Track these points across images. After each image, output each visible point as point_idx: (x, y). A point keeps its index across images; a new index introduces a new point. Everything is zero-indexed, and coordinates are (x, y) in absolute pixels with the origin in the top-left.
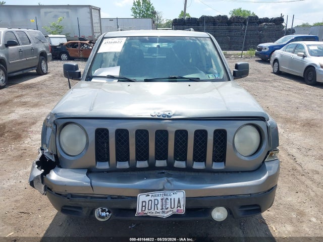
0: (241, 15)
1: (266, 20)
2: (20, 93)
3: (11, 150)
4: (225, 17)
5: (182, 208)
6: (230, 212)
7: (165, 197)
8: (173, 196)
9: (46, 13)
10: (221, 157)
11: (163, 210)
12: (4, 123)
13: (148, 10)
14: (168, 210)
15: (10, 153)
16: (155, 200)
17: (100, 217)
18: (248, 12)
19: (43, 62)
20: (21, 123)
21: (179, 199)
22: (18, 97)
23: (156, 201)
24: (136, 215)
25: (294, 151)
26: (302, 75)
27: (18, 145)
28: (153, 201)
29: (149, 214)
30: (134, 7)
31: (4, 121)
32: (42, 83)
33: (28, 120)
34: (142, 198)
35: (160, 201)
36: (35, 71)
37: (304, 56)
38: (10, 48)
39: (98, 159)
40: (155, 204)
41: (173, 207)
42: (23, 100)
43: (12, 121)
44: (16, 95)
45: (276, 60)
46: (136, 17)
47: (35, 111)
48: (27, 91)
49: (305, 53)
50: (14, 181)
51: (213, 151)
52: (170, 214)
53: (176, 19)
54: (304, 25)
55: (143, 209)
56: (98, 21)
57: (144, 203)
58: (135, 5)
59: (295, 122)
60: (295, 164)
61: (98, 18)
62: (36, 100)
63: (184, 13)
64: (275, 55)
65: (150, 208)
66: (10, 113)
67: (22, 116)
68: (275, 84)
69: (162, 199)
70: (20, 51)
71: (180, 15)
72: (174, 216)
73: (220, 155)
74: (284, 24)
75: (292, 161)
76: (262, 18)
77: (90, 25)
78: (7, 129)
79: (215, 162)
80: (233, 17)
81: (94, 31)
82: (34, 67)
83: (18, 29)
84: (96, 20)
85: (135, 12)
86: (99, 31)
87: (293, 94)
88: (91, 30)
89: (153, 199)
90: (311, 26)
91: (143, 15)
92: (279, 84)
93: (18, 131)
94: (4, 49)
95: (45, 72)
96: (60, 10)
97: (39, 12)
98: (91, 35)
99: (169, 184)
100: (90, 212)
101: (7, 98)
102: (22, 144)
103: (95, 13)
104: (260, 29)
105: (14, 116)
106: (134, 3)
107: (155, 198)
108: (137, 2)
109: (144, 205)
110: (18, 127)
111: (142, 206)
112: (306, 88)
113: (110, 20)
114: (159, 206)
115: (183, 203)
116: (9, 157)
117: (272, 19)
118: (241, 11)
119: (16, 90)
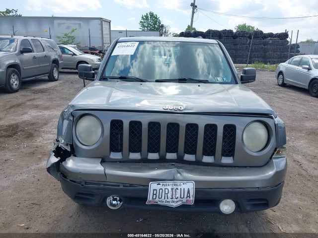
0: (247, 30)
1: (271, 35)
2: (33, 97)
3: (24, 148)
4: (231, 32)
5: (191, 199)
6: (238, 205)
7: (175, 187)
8: (183, 186)
9: (59, 24)
10: (230, 152)
11: (173, 200)
12: (17, 123)
13: (155, 24)
14: (178, 200)
15: (23, 150)
16: (165, 189)
17: (112, 204)
18: (253, 28)
19: (55, 69)
20: (33, 124)
21: (189, 189)
22: (30, 100)
23: (167, 190)
24: (147, 203)
25: (299, 158)
26: (307, 88)
27: (30, 143)
28: (164, 190)
29: (159, 203)
30: (142, 21)
31: (17, 121)
32: (54, 89)
33: (40, 121)
34: (153, 186)
35: (170, 190)
36: (47, 78)
37: (309, 69)
38: (25, 54)
39: (112, 149)
40: (165, 194)
41: (182, 197)
42: (36, 103)
43: (24, 122)
44: (29, 99)
45: (281, 73)
46: (143, 30)
47: (47, 113)
48: (40, 95)
49: (309, 66)
50: (27, 175)
51: (222, 146)
52: (179, 203)
53: (183, 32)
54: (308, 42)
55: (154, 198)
56: (108, 33)
57: (155, 191)
58: (144, 19)
59: (300, 131)
60: (301, 170)
61: (108, 30)
62: (48, 104)
63: (190, 27)
64: (280, 68)
65: (160, 197)
66: (23, 114)
67: (34, 117)
68: (280, 95)
69: (172, 189)
70: (34, 58)
71: (187, 29)
72: (183, 206)
73: (229, 150)
74: (288, 39)
75: (297, 167)
76: (267, 33)
77: (100, 36)
78: (20, 129)
79: (224, 156)
80: (238, 31)
81: (104, 42)
82: (47, 73)
83: (33, 38)
84: (106, 31)
85: (143, 26)
86: (109, 42)
87: (298, 105)
88: (101, 40)
89: (163, 188)
90: (315, 42)
91: (151, 28)
92: (284, 95)
93: (30, 131)
94: (19, 55)
95: (56, 78)
96: (73, 22)
97: (53, 23)
98: (101, 46)
99: (179, 175)
100: (102, 200)
101: (20, 101)
102: (35, 142)
103: (105, 25)
104: (265, 44)
105: (26, 117)
106: (143, 17)
107: (166, 187)
108: (145, 16)
109: (155, 193)
110: (30, 127)
111: (153, 194)
112: (311, 100)
113: (119, 32)
114: (170, 195)
115: (192, 193)
116: (22, 154)
117: (276, 34)
118: (245, 26)
119: (29, 94)
